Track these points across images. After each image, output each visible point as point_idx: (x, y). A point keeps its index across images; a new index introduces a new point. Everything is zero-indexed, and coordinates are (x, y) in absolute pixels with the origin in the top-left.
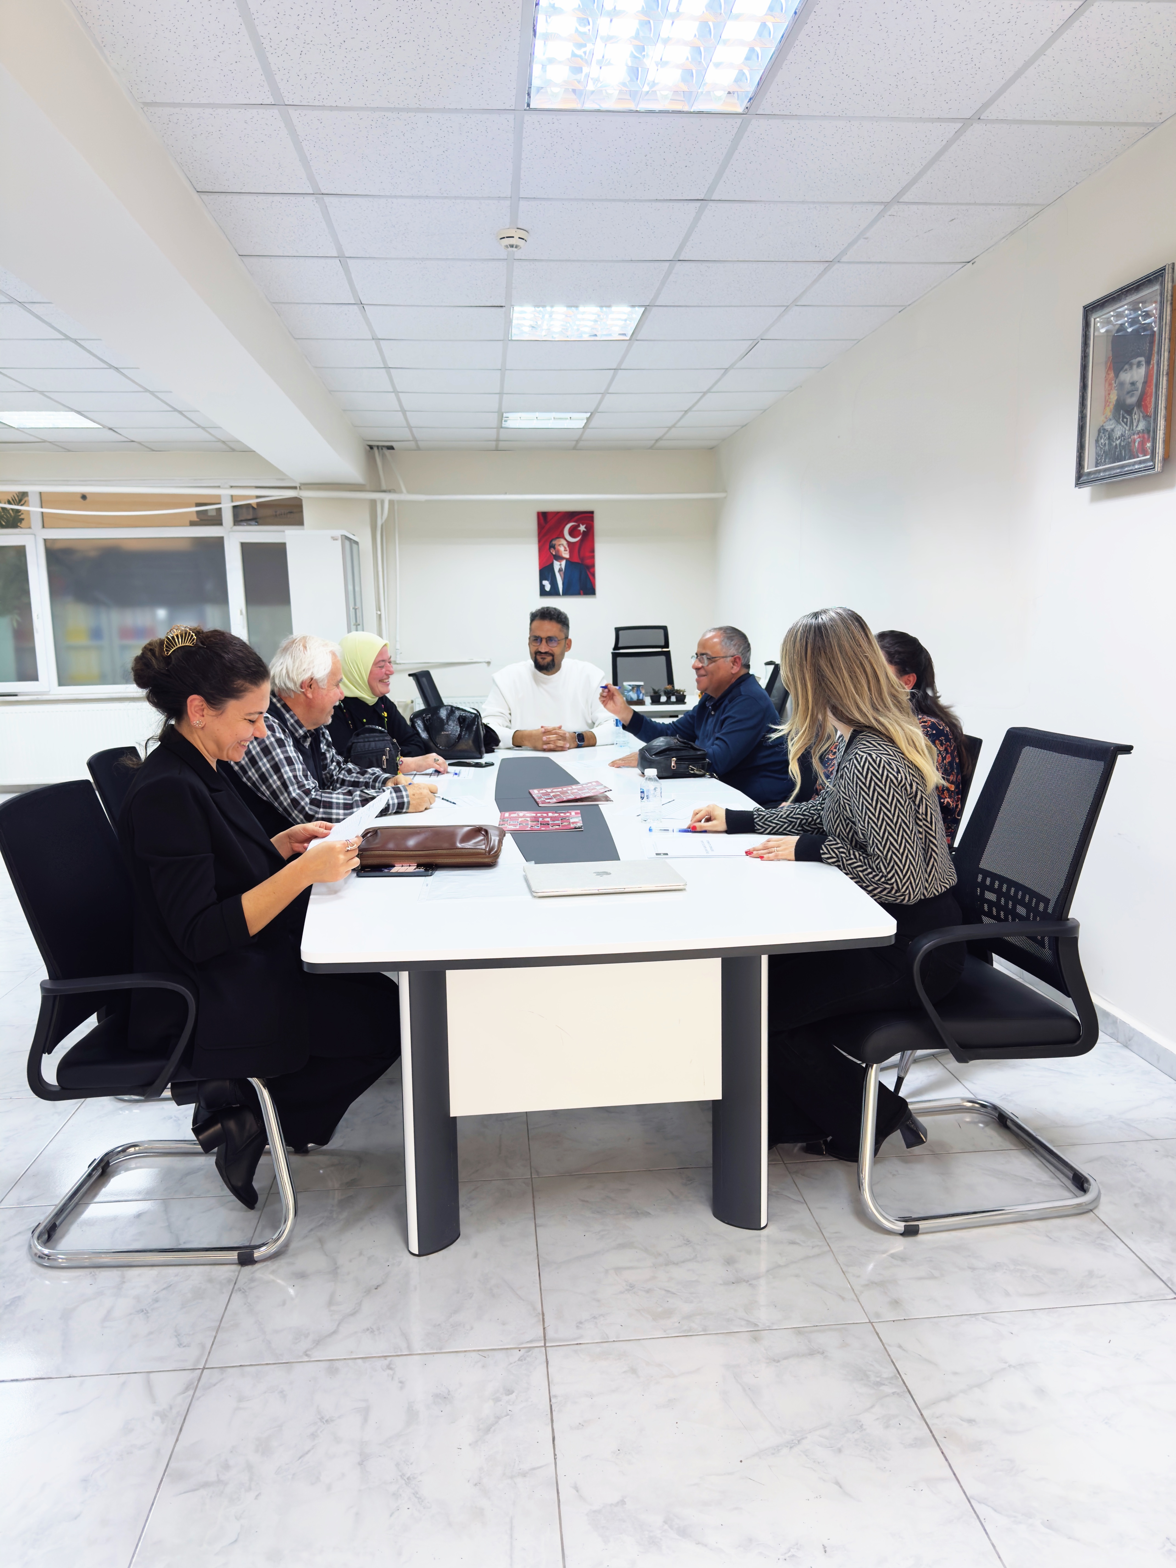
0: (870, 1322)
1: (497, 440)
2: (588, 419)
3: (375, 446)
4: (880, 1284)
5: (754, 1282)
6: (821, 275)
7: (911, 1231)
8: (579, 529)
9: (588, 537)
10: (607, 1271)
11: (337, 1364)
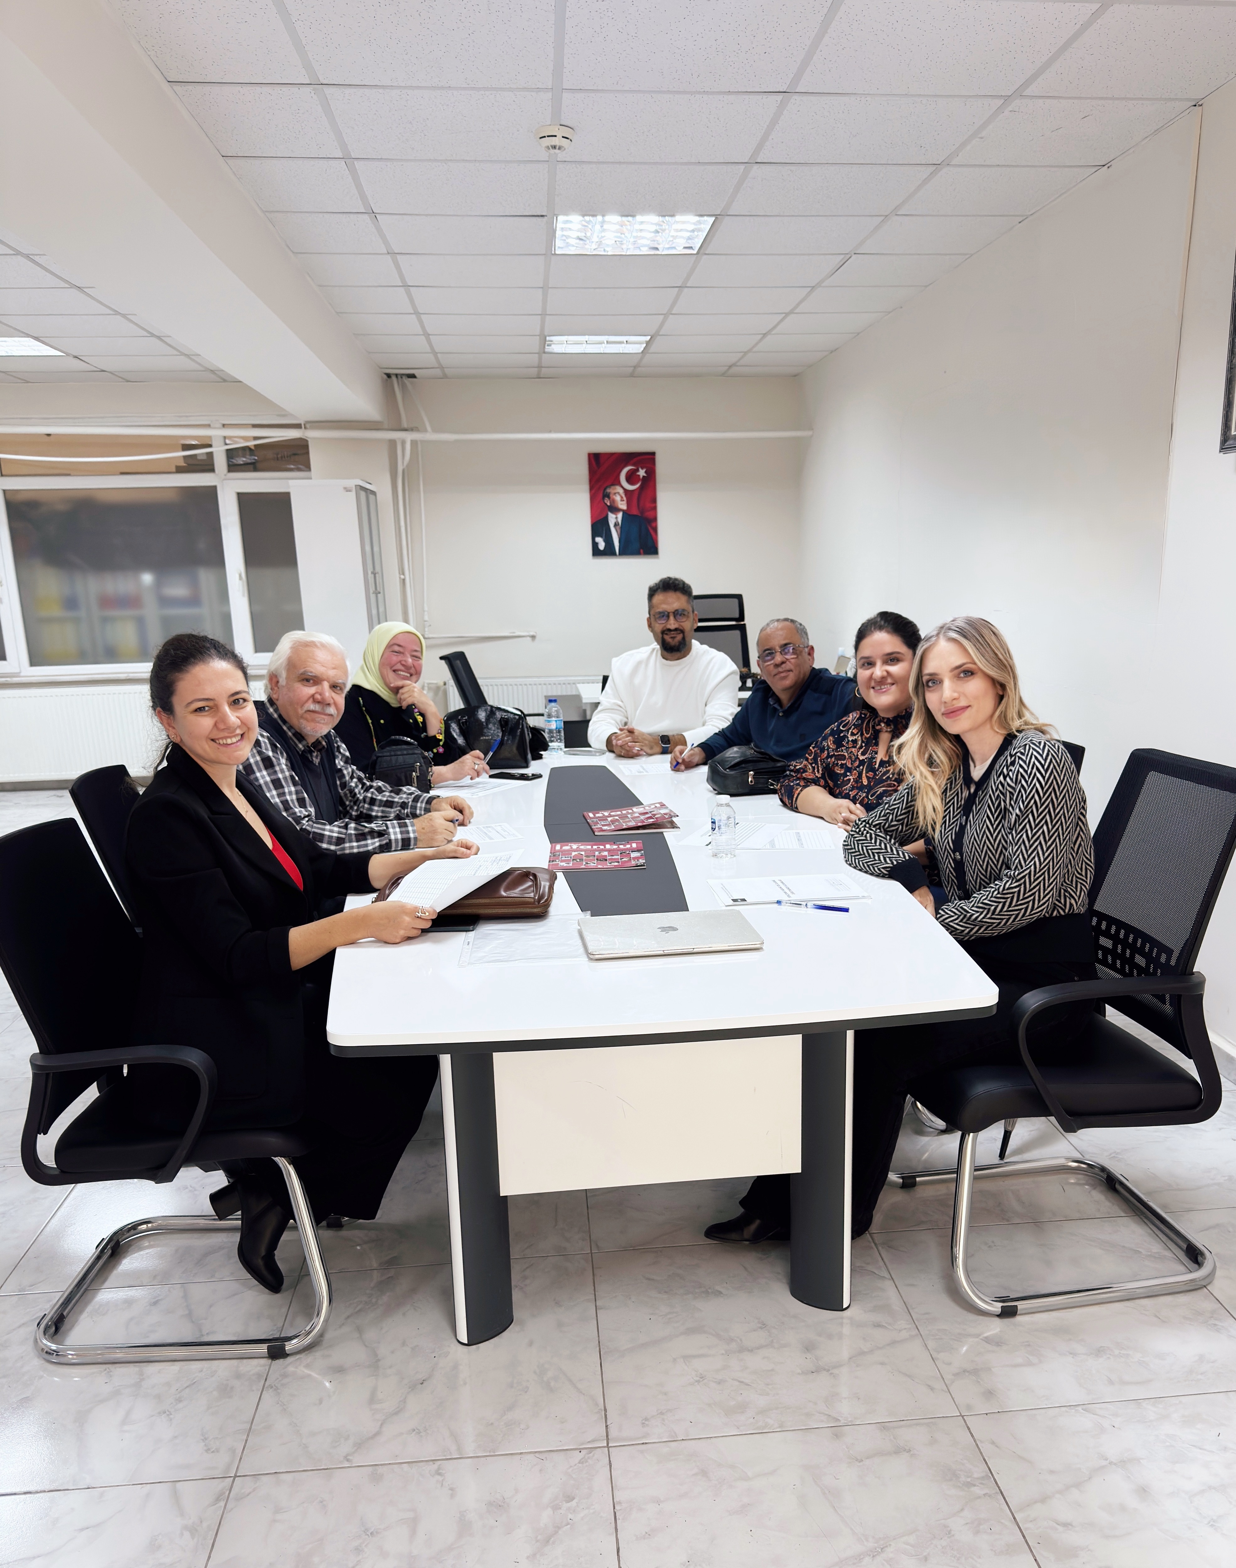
0: (961, 1415)
1: (540, 367)
2: (648, 343)
3: (393, 374)
4: (974, 1372)
5: (835, 1371)
6: (926, 181)
7: (1008, 1313)
8: (638, 474)
9: (649, 484)
10: (675, 1360)
11: (380, 1470)
